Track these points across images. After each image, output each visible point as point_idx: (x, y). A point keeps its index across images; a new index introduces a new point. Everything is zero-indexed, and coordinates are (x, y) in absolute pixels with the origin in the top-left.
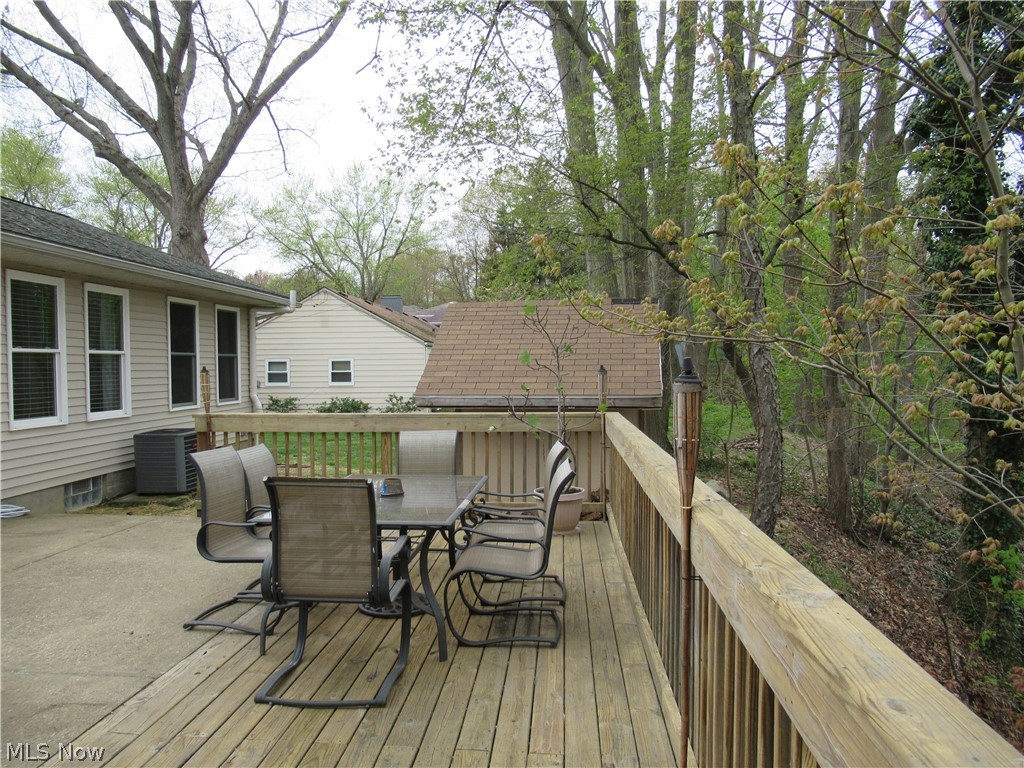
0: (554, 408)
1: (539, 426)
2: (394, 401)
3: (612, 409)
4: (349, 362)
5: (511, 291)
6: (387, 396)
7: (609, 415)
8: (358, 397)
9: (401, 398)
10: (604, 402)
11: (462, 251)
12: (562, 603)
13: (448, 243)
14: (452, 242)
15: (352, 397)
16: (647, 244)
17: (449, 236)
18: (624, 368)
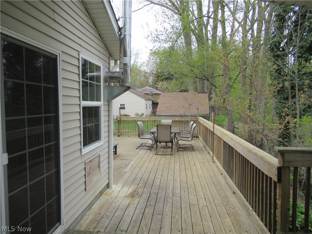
0: (189, 116)
1: (186, 120)
2: (137, 115)
3: (200, 116)
4: (125, 104)
5: (164, 84)
6: (135, 113)
7: (199, 117)
8: (127, 114)
9: (139, 114)
10: (198, 115)
11: (148, 71)
12: (193, 147)
13: (144, 68)
14: (146, 68)
15: (126, 113)
16: (205, 79)
17: (145, 67)
18: (201, 108)
